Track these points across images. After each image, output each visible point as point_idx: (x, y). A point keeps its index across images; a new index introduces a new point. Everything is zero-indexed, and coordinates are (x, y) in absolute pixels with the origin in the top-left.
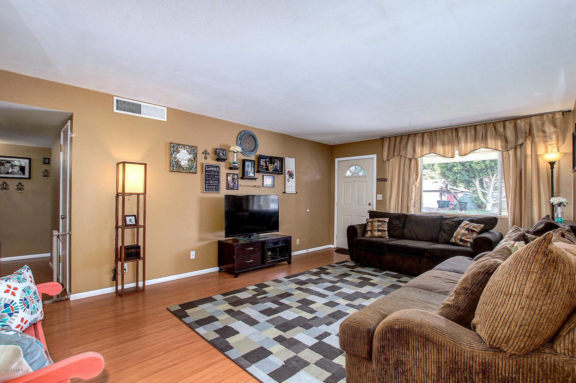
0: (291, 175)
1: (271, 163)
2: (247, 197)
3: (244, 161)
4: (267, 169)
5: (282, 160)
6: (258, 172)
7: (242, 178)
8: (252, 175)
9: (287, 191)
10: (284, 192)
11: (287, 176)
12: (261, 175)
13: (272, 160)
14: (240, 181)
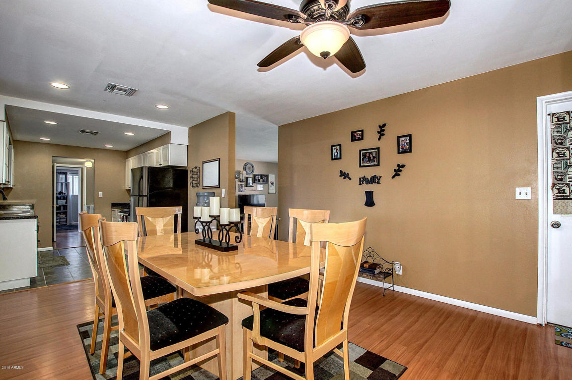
0: (272, 184)
1: (261, 178)
2: (250, 195)
3: (247, 178)
4: (259, 181)
5: (267, 176)
6: (254, 183)
7: (246, 186)
8: (251, 184)
9: (270, 192)
10: (269, 193)
11: (270, 184)
12: (256, 184)
13: (262, 176)
14: (245, 187)
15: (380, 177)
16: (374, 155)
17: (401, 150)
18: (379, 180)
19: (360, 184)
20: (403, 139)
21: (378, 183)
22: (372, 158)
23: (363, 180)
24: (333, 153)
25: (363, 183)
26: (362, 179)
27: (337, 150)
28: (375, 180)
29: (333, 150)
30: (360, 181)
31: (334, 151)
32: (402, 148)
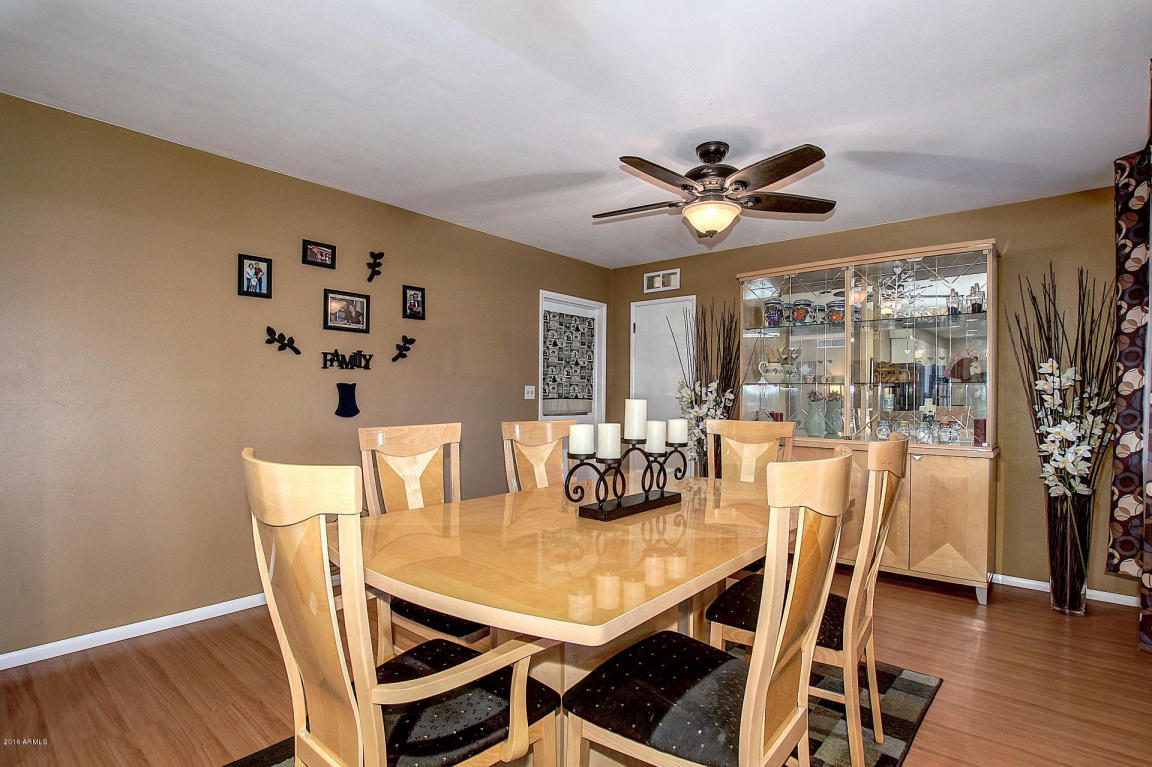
15: (371, 356)
16: (358, 309)
17: (408, 311)
18: (368, 361)
19: (325, 367)
20: (413, 292)
21: (367, 367)
22: (354, 314)
23: (333, 359)
24: (246, 276)
25: (332, 365)
26: (329, 357)
27: (258, 271)
28: (358, 361)
29: (247, 269)
30: (325, 360)
31: (249, 272)
32: (411, 309)
